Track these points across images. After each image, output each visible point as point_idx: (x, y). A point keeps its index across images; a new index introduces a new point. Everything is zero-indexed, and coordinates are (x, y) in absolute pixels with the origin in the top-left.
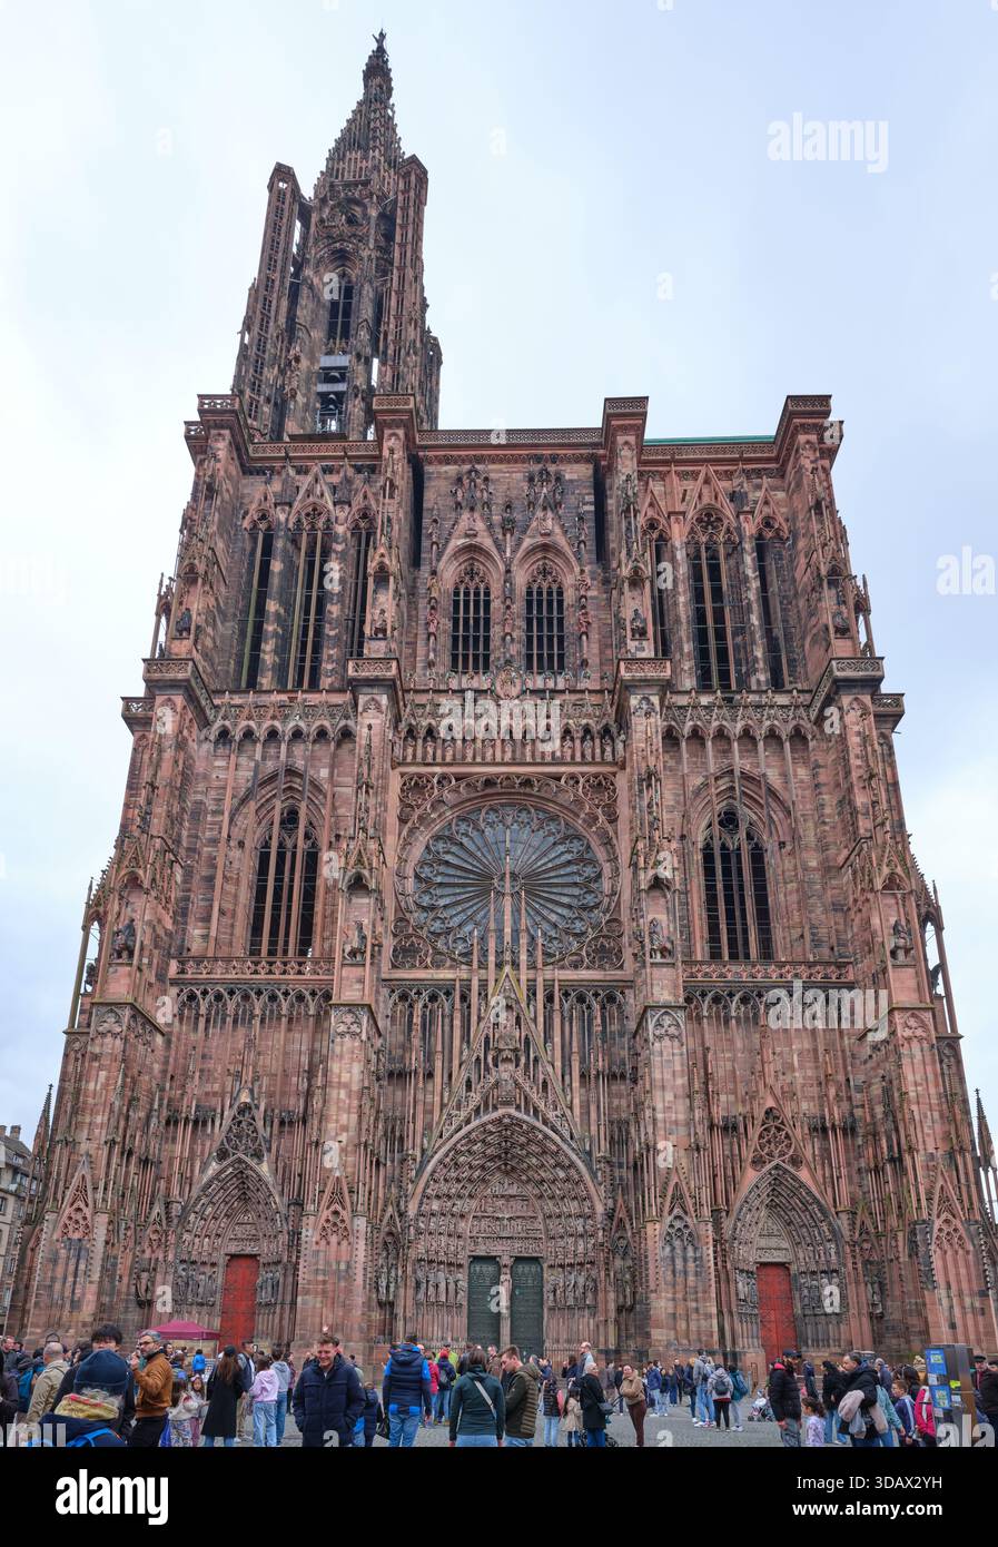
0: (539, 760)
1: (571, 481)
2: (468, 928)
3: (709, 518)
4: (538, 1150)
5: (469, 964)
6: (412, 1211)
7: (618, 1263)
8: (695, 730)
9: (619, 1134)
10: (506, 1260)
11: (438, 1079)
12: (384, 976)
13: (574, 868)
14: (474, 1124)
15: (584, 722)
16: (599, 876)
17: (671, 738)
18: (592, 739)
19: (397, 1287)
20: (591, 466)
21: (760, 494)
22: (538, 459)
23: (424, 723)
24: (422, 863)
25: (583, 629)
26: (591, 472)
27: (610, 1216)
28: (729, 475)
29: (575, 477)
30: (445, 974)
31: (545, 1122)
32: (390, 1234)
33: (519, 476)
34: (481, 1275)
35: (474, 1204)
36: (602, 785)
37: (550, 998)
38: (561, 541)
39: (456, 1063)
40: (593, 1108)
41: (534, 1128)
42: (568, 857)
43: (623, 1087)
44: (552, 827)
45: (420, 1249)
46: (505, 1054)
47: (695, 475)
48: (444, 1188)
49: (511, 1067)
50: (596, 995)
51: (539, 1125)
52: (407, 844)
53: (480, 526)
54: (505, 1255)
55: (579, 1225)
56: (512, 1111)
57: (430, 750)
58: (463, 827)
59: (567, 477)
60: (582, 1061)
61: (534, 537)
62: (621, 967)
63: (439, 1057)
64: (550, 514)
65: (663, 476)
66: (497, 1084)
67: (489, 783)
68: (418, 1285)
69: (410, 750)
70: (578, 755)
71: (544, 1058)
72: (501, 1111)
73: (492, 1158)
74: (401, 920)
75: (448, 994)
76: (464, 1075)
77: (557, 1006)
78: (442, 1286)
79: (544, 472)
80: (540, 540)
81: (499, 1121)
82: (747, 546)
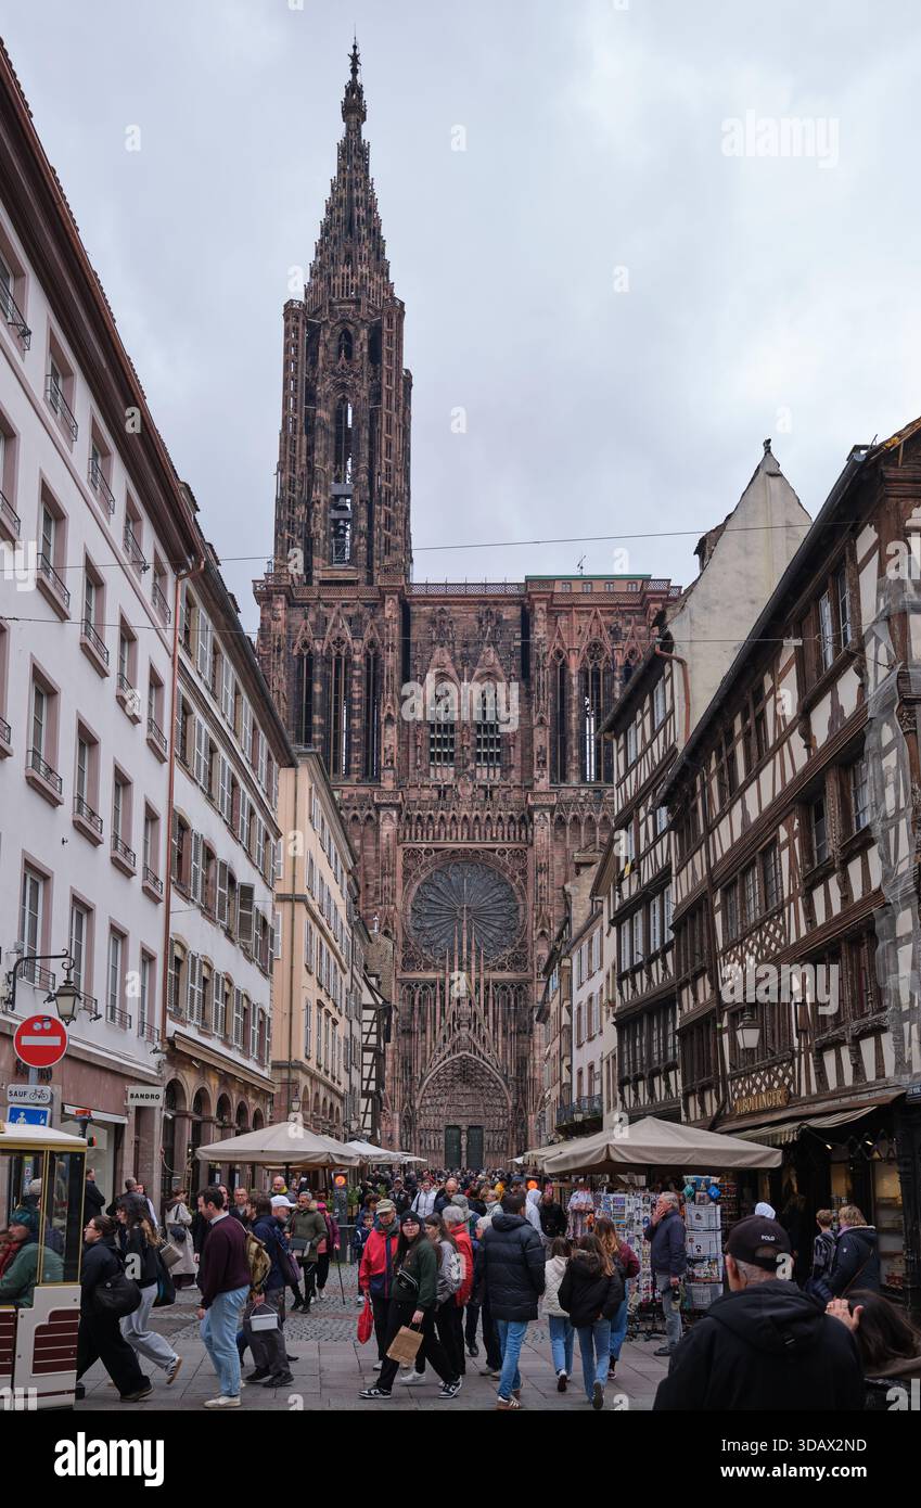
0: (483, 840)
1: (507, 620)
2: (443, 941)
3: (595, 648)
4: (480, 1072)
5: (444, 968)
6: (417, 1107)
7: (519, 1130)
8: (575, 817)
9: (522, 1063)
10: (464, 1128)
11: (428, 1032)
12: (398, 977)
13: (503, 904)
14: (447, 1060)
15: (510, 813)
16: (518, 909)
17: (560, 823)
18: (514, 824)
19: (411, 1143)
20: (519, 608)
21: (629, 628)
22: (485, 603)
23: (416, 814)
24: (415, 901)
25: (512, 743)
26: (519, 613)
27: (515, 1107)
28: (611, 613)
29: (508, 617)
30: (431, 975)
31: (484, 1059)
32: (407, 1117)
33: (472, 616)
34: (451, 1136)
35: (447, 1098)
36: (519, 855)
37: (487, 988)
38: (500, 671)
39: (438, 1027)
40: (509, 1051)
41: (478, 1062)
42: (500, 896)
43: (525, 1037)
44: (491, 876)
45: (421, 1124)
46: (463, 1023)
47: (589, 613)
48: (432, 1092)
49: (466, 1029)
50: (512, 986)
51: (481, 1060)
52: (407, 893)
53: (447, 658)
54: (463, 1124)
55: (500, 1111)
56: (467, 1053)
57: (419, 832)
58: (439, 875)
59: (504, 617)
60: (504, 1023)
61: (481, 667)
62: (526, 971)
63: (429, 1023)
64: (492, 649)
65: (567, 613)
66: (459, 1039)
67: (453, 852)
68: (421, 1141)
69: (408, 832)
70: (506, 836)
71: (484, 1025)
72: (461, 1053)
73: (457, 1076)
74: (406, 944)
75: (433, 986)
76: (442, 1034)
77: (491, 995)
78: (432, 1142)
79: (489, 613)
80: (486, 670)
81: (461, 1057)
82: (617, 674)
